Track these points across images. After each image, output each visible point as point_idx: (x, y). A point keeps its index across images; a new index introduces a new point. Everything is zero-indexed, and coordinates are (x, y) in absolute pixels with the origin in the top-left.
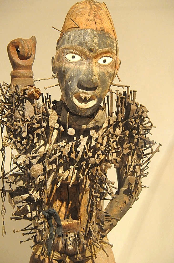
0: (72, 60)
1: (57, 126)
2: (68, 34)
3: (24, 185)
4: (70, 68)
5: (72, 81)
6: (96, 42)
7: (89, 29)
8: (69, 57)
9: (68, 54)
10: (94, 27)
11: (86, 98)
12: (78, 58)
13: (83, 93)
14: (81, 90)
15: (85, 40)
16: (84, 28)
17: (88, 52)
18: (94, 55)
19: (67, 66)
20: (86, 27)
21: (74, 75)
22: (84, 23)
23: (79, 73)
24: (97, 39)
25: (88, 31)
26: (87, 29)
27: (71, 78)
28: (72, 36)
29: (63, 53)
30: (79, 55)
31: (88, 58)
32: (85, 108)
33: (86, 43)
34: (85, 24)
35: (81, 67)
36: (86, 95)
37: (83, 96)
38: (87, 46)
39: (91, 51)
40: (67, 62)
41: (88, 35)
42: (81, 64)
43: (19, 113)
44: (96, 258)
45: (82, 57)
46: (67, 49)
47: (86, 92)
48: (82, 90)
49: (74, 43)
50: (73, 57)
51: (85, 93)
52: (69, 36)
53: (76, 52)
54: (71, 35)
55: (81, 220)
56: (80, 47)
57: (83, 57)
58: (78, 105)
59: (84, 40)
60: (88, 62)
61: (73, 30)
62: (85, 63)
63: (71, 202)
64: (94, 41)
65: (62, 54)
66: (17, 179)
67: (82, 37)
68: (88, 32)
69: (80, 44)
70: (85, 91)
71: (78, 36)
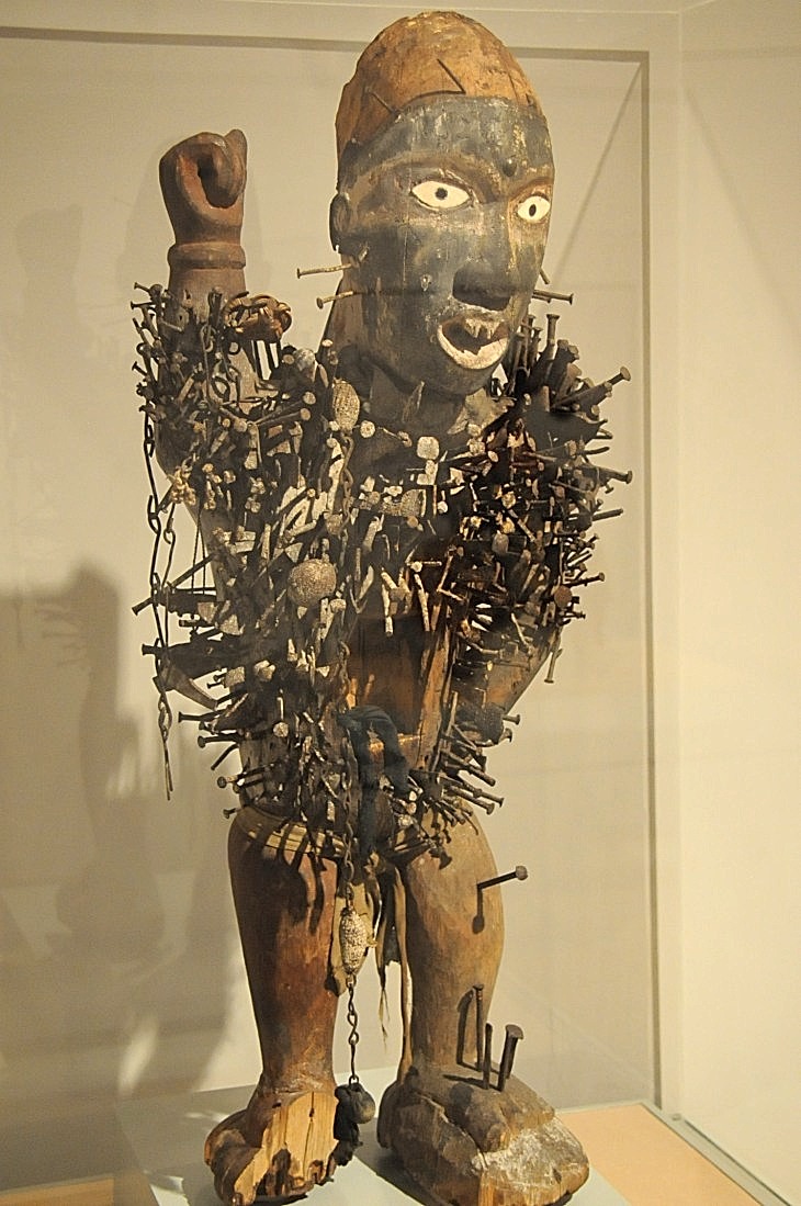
0: (435, 202)
1: (368, 429)
2: (422, 114)
3: (241, 631)
4: (431, 230)
5: (435, 277)
6: (521, 143)
7: (496, 97)
8: (425, 191)
9: (420, 182)
10: (508, 93)
11: (483, 330)
12: (456, 196)
13: (477, 315)
14: (469, 307)
15: (489, 136)
16: (479, 94)
17: (497, 177)
18: (514, 187)
19: (419, 222)
20: (486, 92)
21: (444, 255)
22: (477, 79)
23: (461, 247)
24: (523, 134)
25: (496, 103)
26: (491, 97)
27: (433, 265)
28: (439, 122)
29: (400, 180)
30: (463, 187)
31: (490, 196)
32: (478, 367)
33: (493, 144)
34: (481, 82)
35: (469, 227)
36: (485, 324)
37: (474, 324)
38: (495, 155)
39: (507, 171)
40: (417, 210)
41: (497, 120)
42: (470, 217)
43: (215, 388)
44: (449, 840)
45: (470, 195)
46: (418, 164)
47: (486, 314)
48: (473, 307)
49: (451, 146)
50: (441, 194)
51: (484, 317)
52: (429, 122)
53: (453, 175)
54: (434, 119)
55: (424, 731)
56: (472, 159)
57: (475, 195)
58: (456, 358)
59: (485, 134)
60: (491, 211)
61: (439, 100)
62: (482, 214)
63: (372, 678)
64: (515, 138)
65: (397, 184)
66: (223, 611)
67: (476, 125)
68: (494, 107)
69: (471, 147)
70: (484, 310)
71: (465, 120)
